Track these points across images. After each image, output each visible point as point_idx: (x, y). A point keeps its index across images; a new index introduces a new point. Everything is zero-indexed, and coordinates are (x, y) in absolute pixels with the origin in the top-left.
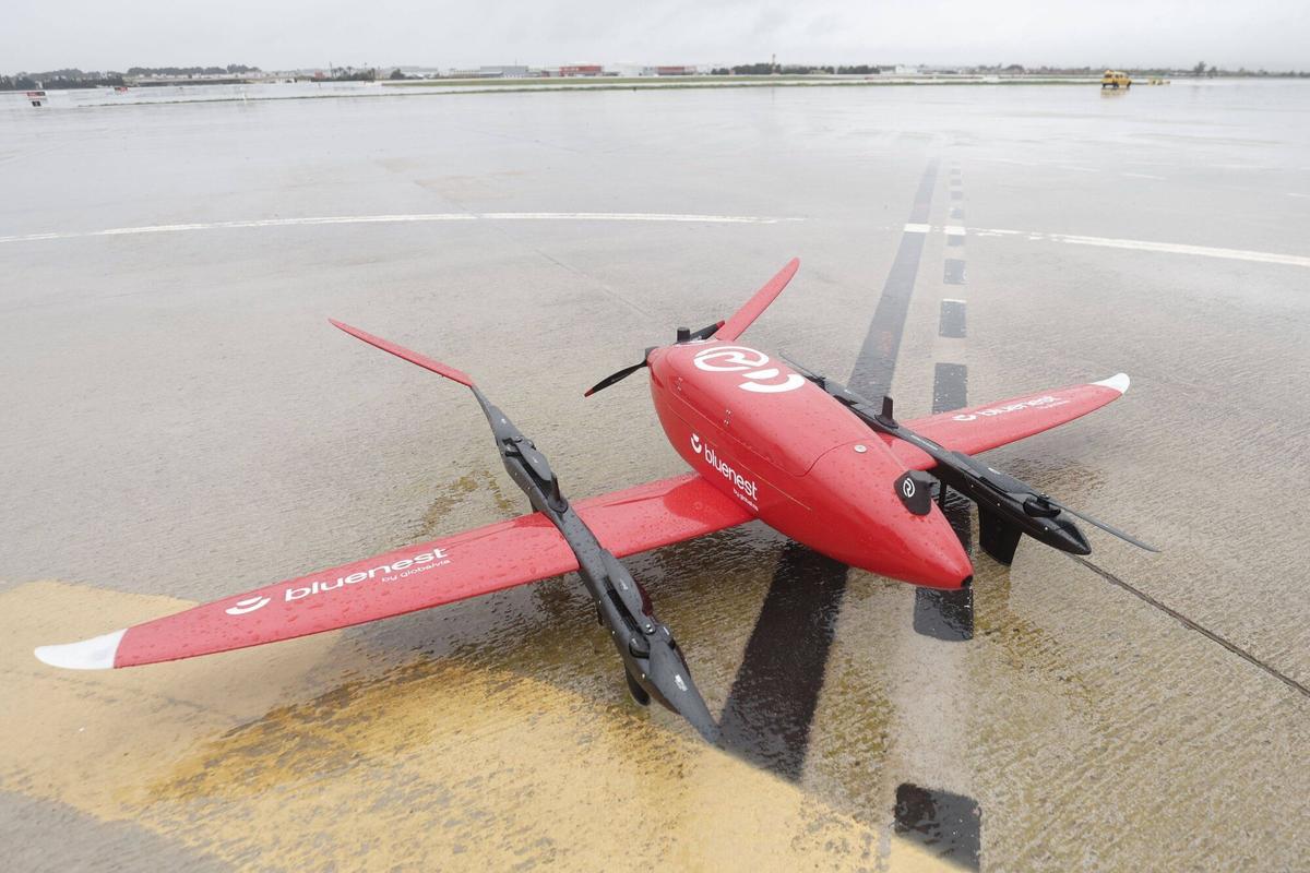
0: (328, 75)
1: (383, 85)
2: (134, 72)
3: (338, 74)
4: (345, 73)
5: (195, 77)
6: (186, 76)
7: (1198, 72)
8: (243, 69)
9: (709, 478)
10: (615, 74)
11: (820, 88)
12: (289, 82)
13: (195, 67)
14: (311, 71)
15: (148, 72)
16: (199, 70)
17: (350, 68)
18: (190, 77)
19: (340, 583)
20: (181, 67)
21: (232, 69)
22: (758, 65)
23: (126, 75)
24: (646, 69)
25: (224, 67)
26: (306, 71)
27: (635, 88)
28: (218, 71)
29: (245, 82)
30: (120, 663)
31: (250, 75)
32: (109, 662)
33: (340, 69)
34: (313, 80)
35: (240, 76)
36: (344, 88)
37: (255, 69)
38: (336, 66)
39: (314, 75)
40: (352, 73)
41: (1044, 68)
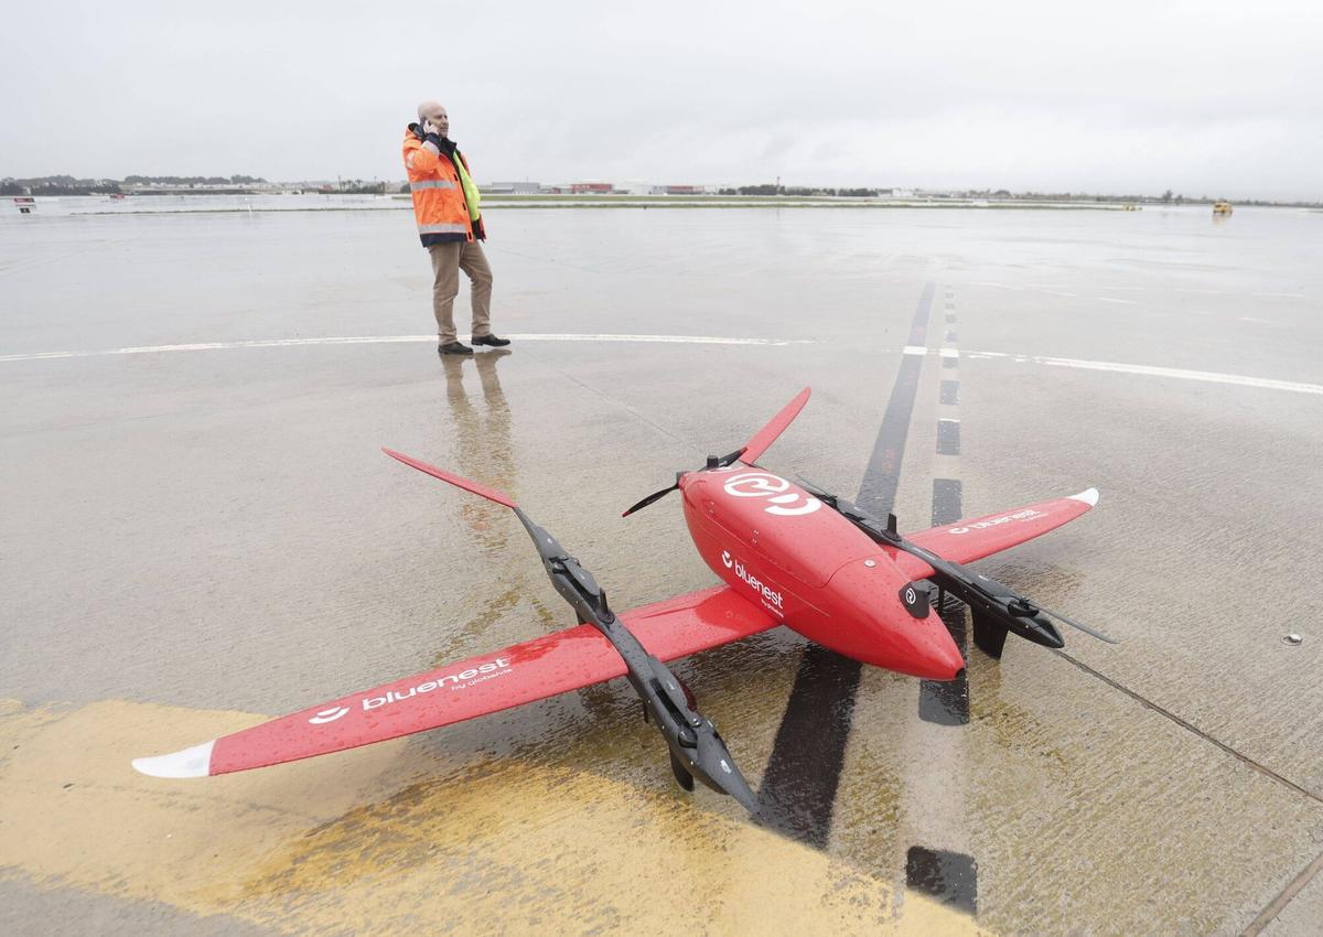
0: (337, 187)
1: (394, 198)
2: (132, 180)
3: (347, 187)
4: (354, 185)
5: (197, 187)
6: (188, 186)
7: (1166, 199)
8: (248, 180)
9: (737, 588)
10: (625, 192)
11: (822, 209)
12: (296, 193)
13: (197, 177)
14: (319, 183)
15: (146, 181)
16: (201, 180)
17: (359, 181)
18: (192, 186)
19: (413, 692)
20: (182, 176)
21: (236, 180)
22: (763, 187)
23: (123, 183)
24: (656, 188)
25: (228, 177)
26: (314, 183)
27: (645, 207)
28: (221, 181)
29: (250, 192)
30: (215, 772)
31: (255, 186)
32: (205, 770)
33: (349, 182)
34: (321, 192)
35: (245, 186)
36: (353, 201)
37: (259, 181)
38: (345, 179)
39: (321, 187)
40: (361, 186)
41: (1029, 194)
